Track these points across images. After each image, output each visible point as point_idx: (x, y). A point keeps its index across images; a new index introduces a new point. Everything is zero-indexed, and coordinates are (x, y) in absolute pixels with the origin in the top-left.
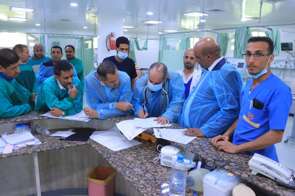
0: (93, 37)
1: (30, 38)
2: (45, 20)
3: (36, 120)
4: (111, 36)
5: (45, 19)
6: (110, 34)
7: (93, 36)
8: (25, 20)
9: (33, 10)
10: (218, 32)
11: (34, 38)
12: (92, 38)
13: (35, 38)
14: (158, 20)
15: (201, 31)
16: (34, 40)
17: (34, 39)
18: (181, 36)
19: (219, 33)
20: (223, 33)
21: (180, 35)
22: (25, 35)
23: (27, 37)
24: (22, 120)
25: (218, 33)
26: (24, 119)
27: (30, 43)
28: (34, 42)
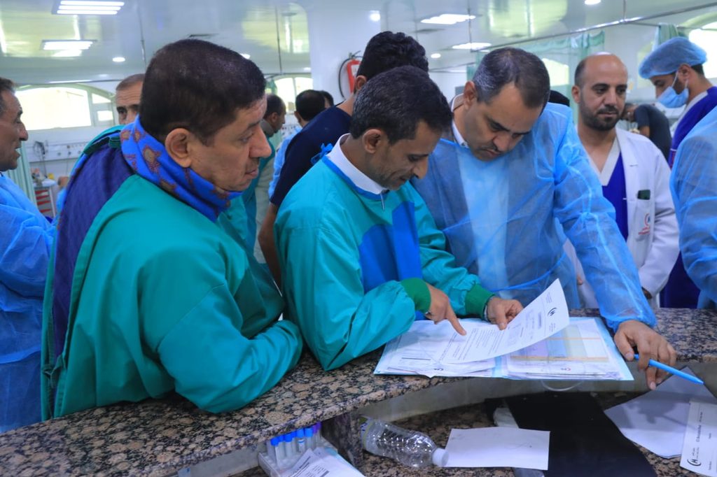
0: (275, 78)
1: (98, 99)
2: (143, 41)
3: (375, 401)
4: (351, 64)
5: (142, 37)
6: (347, 57)
7: (277, 75)
8: (86, 45)
9: (122, 4)
10: (660, 24)
11: (107, 97)
12: (273, 81)
13: (112, 97)
14: (466, 11)
15: (621, 23)
16: (108, 104)
17: (109, 101)
18: (549, 47)
19: (665, 26)
20: (673, 27)
21: (545, 45)
22: (84, 93)
23: (90, 97)
24: (319, 412)
25: (660, 27)
26: (326, 410)
27: (99, 112)
28: (109, 110)
